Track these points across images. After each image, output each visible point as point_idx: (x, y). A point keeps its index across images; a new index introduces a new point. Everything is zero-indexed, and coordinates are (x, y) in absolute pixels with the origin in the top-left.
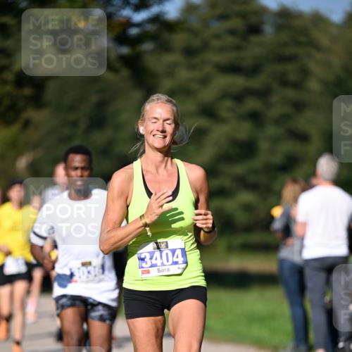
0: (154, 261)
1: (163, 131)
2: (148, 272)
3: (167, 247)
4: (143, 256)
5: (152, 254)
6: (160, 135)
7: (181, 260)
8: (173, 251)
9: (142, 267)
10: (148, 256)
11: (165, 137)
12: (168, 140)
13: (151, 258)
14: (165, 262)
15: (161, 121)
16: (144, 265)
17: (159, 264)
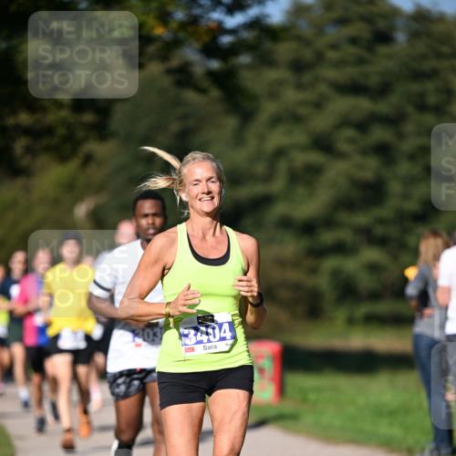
0: (199, 338)
1: (209, 193)
2: (193, 350)
3: (213, 320)
4: (185, 332)
6: (206, 197)
8: (221, 325)
9: (186, 345)
11: (213, 198)
12: (216, 201)
13: (196, 334)
14: (212, 339)
15: (204, 182)
16: (187, 342)
17: (205, 340)
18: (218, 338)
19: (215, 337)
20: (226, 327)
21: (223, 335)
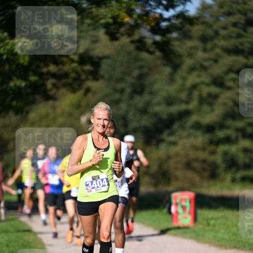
0: (93, 186)
2: (91, 191)
3: (99, 178)
4: (87, 183)
5: (92, 182)
7: (106, 184)
8: (102, 180)
10: (90, 183)
13: (92, 184)
14: (99, 186)
15: (102, 120)
16: (88, 188)
17: (96, 187)
18: (101, 185)
19: (100, 185)
20: (105, 180)
21: (104, 184)
